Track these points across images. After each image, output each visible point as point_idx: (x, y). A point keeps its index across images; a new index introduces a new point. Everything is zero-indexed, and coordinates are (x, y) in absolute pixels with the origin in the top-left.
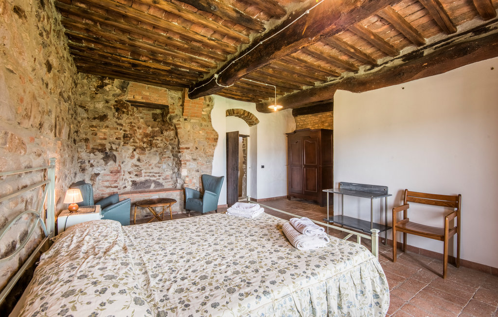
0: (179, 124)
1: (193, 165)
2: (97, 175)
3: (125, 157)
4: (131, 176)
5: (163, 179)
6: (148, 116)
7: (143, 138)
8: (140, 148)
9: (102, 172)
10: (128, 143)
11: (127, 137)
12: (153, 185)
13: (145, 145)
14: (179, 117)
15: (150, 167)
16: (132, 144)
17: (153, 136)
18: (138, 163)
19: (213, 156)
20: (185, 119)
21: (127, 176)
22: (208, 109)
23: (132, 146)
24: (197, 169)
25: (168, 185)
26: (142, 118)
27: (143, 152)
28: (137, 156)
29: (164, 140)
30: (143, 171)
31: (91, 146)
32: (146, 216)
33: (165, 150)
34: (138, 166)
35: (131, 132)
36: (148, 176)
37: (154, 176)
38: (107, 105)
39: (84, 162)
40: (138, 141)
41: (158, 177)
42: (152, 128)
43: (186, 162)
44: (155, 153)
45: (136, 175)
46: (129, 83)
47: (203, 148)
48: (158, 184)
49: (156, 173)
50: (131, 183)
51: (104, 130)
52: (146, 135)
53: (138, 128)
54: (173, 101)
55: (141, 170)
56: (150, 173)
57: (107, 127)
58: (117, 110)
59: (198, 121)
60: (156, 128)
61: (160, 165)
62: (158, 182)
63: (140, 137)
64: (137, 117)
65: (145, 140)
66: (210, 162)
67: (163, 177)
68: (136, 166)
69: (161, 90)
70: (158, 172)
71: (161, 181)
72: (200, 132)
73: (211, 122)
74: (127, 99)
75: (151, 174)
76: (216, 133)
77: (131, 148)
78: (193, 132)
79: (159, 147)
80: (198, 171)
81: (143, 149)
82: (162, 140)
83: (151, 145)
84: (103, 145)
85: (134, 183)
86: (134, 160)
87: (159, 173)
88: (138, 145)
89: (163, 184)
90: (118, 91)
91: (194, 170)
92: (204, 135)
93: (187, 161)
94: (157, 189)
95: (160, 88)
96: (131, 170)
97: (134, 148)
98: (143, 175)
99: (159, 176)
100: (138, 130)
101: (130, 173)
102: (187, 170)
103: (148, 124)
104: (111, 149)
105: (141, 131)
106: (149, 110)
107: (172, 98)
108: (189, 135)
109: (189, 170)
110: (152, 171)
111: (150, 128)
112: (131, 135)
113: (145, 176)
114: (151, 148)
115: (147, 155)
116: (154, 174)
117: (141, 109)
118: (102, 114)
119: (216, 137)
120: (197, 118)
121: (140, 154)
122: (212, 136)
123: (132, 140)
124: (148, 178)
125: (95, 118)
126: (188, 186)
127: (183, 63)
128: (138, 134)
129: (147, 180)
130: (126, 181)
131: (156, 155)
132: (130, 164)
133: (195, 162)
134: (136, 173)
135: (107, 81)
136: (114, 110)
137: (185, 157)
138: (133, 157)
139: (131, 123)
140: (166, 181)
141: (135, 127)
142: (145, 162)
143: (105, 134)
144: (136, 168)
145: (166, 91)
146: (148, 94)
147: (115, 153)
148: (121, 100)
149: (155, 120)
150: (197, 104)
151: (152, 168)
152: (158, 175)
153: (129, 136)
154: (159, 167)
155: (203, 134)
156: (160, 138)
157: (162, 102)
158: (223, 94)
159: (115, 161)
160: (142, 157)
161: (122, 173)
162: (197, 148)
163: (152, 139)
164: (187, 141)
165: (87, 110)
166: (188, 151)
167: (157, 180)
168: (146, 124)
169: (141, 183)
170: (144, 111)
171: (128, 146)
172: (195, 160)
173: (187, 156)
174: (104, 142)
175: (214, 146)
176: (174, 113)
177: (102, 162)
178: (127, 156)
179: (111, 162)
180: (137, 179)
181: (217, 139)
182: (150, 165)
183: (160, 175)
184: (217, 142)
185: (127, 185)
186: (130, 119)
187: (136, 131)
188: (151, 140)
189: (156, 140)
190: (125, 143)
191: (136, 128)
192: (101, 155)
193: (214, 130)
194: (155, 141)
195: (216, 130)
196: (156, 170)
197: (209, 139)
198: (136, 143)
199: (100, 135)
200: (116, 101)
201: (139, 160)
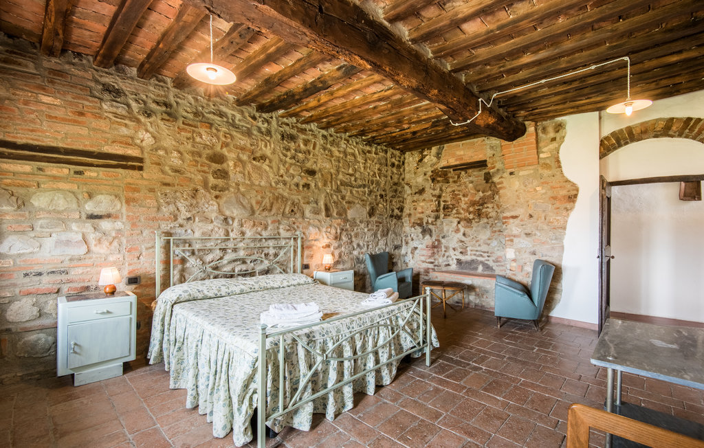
0: (502, 183)
1: (524, 243)
2: (416, 248)
3: (448, 231)
4: (455, 253)
5: (494, 261)
6: (480, 178)
7: (468, 207)
8: (465, 220)
9: (420, 246)
10: (449, 215)
11: (447, 208)
12: (480, 268)
13: (471, 216)
14: (501, 172)
15: (477, 244)
16: (455, 216)
17: (482, 203)
18: (463, 239)
19: (565, 229)
20: (511, 173)
21: (451, 252)
22: (554, 145)
23: (456, 218)
24: (532, 250)
25: (501, 271)
26: (472, 182)
27: (469, 224)
28: (462, 230)
29: (495, 207)
30: (468, 249)
31: (412, 221)
32: (457, 302)
33: (496, 222)
34: (463, 242)
35: (454, 202)
36: (475, 255)
37: (481, 255)
38: (425, 177)
39: (407, 236)
40: (462, 211)
41: (487, 258)
42: (483, 192)
43: (512, 238)
44: (484, 226)
45: (461, 253)
46: (443, 147)
47: (543, 215)
48: (487, 267)
49: (485, 252)
50: (455, 261)
51: (422, 204)
52: (473, 204)
53: (464, 196)
54: (492, 152)
55: (467, 247)
56: (477, 251)
57: (424, 200)
58: (433, 180)
59: (532, 171)
60: (487, 192)
61: (489, 242)
62: (487, 264)
63: (465, 207)
64: (465, 183)
65: (471, 209)
66: (560, 239)
67: (494, 259)
68: (462, 242)
69: (477, 142)
70: (486, 251)
71: (491, 263)
72: (538, 189)
73: (560, 167)
74: (442, 166)
75: (478, 253)
76: (574, 185)
77: (456, 221)
78: (525, 191)
79: (490, 217)
80: (534, 253)
81: (469, 221)
82: (493, 208)
83: (479, 215)
84: (421, 219)
85: (459, 262)
86: (459, 234)
87: (488, 252)
88: (462, 216)
89: (494, 268)
90: (435, 160)
91: (528, 251)
92: (545, 193)
93: (515, 236)
94: (485, 273)
95: (475, 140)
96: (456, 246)
97: (458, 220)
98: (469, 253)
99: (488, 256)
100: (463, 199)
101: (454, 249)
102: (514, 250)
103: (478, 188)
104: (427, 223)
105: (466, 199)
106: (480, 171)
107: (492, 148)
108: (518, 197)
109: (519, 251)
110: (479, 249)
111: (480, 192)
112: (453, 205)
113: (471, 255)
114: (480, 219)
115: (474, 228)
116: (482, 253)
117: (470, 171)
118: (421, 188)
119: (575, 192)
120: (530, 167)
121: (466, 227)
122: (564, 192)
123: (454, 211)
124: (474, 257)
125: (415, 193)
126: (515, 275)
127: (428, 114)
128: (463, 202)
129: (473, 260)
130: (449, 259)
131: (486, 227)
132: (455, 240)
133: (529, 239)
134: (461, 250)
135: (425, 153)
136: (430, 181)
137: (512, 231)
138: (457, 231)
139: (454, 191)
140: (498, 264)
141: (459, 195)
142: (472, 237)
143: (422, 207)
144: (461, 244)
145: (484, 140)
146: (462, 153)
147: (430, 227)
148: (437, 169)
149: (487, 182)
150: (524, 144)
151: (479, 245)
152: (486, 255)
153: (451, 206)
154: (489, 245)
155: (544, 191)
156: (490, 205)
157: (478, 157)
158: (572, 110)
159: (431, 236)
160: (468, 231)
161: (443, 249)
162: (531, 216)
163: (481, 207)
164: (513, 206)
165: (411, 187)
166: (516, 221)
167: (486, 262)
168: (475, 189)
169: (467, 262)
170: (475, 173)
171: (450, 219)
172: (528, 235)
173: (513, 229)
174: (421, 216)
175: (567, 210)
176: (493, 168)
177: (421, 235)
178: (451, 230)
179: (428, 237)
180: (463, 258)
181: (576, 196)
182: (477, 241)
183: (489, 254)
184: (574, 202)
185: (451, 262)
186: (452, 187)
187: (461, 199)
188: (479, 209)
189: (486, 208)
190: (445, 215)
191: (461, 196)
192: (419, 230)
193: (567, 181)
194: (486, 210)
195: (572, 180)
196: (484, 248)
197: (554, 198)
198: (460, 213)
199: (419, 210)
200: (432, 172)
201: (464, 235)
